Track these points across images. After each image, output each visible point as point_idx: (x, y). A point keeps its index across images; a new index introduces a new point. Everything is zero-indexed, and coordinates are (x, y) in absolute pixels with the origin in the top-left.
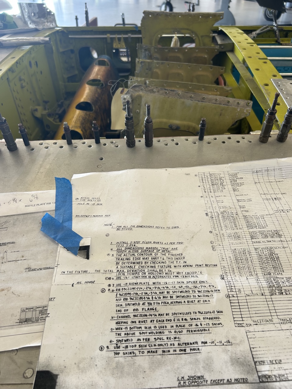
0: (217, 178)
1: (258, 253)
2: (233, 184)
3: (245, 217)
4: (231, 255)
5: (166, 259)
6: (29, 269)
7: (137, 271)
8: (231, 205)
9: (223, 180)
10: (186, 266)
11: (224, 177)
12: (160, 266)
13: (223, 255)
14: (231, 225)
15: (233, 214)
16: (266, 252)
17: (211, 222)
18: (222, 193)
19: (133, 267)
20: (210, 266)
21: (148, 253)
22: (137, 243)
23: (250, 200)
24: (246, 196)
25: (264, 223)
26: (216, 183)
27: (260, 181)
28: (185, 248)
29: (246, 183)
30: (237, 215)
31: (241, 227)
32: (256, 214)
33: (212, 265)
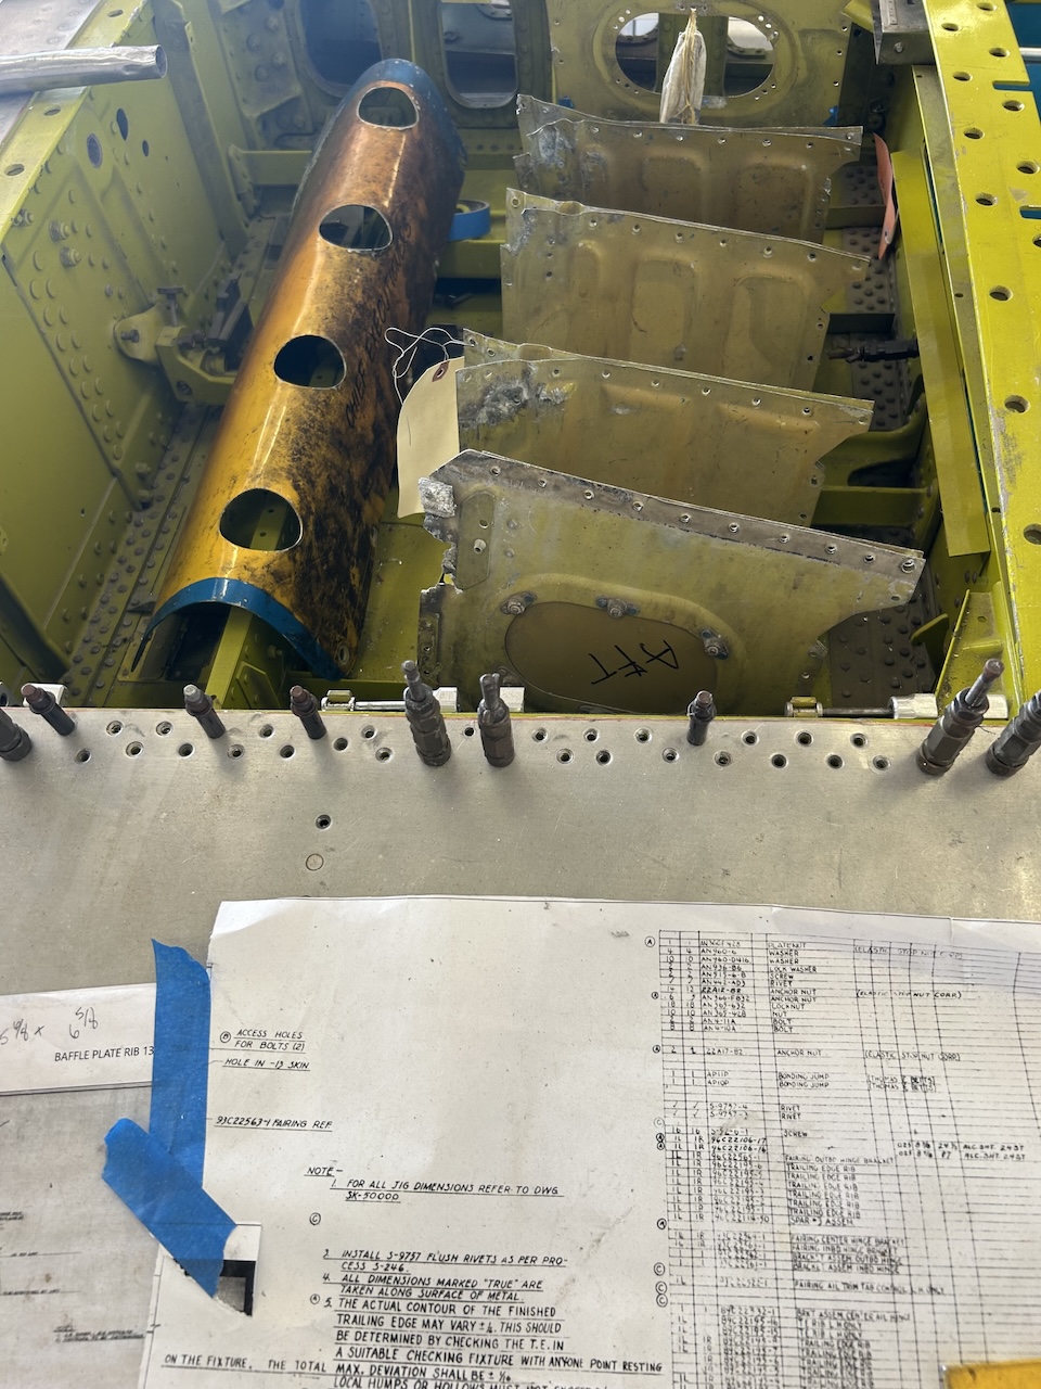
0: (722, 963)
1: (804, 1332)
2: (776, 995)
3: (790, 1162)
4: (713, 1332)
5: (498, 1333)
6: (70, 1334)
7: (401, 1371)
8: (751, 1100)
9: (743, 974)
10: (562, 1363)
11: (750, 959)
12: (475, 1357)
13: (688, 1327)
14: (735, 1200)
15: (750, 1149)
16: (833, 1333)
17: (670, 1182)
18: (732, 1035)
19: (390, 1354)
20: (639, 1371)
21: (441, 1304)
22: (408, 1260)
23: (822, 1081)
24: (813, 1060)
25: (850, 1200)
26: (719, 987)
27: (877, 987)
28: (566, 1284)
29: (824, 993)
30: (763, 1150)
31: (767, 1210)
32: (831, 1153)
33: (644, 1367)
